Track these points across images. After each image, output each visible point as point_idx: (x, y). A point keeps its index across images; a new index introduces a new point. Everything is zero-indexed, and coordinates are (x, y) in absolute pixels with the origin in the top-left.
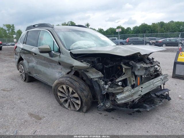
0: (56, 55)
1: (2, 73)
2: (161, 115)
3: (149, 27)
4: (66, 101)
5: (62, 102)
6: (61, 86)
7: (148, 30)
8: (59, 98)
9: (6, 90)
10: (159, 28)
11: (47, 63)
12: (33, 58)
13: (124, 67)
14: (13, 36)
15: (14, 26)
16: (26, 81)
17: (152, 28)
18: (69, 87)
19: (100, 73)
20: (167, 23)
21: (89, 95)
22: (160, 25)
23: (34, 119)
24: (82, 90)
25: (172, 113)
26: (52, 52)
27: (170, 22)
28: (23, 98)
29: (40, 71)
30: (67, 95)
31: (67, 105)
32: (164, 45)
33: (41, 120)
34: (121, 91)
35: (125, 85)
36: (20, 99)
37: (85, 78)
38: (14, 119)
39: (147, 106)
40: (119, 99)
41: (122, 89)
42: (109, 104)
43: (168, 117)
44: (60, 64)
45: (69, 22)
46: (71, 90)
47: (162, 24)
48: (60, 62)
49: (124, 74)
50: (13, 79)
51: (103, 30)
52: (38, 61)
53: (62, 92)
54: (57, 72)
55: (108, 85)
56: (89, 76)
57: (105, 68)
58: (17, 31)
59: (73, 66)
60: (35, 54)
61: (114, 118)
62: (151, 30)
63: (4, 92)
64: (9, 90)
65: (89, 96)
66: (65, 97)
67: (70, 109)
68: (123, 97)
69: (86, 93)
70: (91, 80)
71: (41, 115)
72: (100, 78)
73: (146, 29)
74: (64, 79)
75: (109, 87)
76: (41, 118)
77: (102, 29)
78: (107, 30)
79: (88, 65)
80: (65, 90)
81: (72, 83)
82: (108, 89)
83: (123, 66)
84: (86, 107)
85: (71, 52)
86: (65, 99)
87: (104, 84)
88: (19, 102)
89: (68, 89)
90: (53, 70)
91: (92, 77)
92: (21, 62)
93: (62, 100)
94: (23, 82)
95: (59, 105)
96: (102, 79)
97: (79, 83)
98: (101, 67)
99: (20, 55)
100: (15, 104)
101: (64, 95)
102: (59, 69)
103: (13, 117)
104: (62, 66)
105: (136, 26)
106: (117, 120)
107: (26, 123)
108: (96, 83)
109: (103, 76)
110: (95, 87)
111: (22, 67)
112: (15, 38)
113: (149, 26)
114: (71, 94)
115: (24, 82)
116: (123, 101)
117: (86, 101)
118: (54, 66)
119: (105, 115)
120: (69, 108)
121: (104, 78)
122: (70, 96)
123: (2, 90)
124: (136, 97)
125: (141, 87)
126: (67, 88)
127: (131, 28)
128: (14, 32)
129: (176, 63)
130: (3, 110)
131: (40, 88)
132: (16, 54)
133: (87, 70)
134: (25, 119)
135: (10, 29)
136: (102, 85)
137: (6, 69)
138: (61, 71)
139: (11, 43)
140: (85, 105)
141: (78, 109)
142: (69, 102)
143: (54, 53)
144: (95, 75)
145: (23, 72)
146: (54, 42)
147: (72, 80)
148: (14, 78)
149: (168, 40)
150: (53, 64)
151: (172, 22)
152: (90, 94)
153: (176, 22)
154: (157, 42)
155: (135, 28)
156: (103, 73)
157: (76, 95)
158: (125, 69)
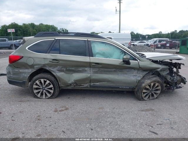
3: (20, 27)
5: (143, 97)
6: (149, 84)
7: (20, 30)
8: (143, 94)
11: (118, 70)
17: (24, 29)
20: (38, 25)
22: (31, 26)
53: (146, 89)
60: (97, 64)
66: (148, 92)
118: (125, 72)
126: (154, 85)
138: (136, 74)
141: (156, 97)
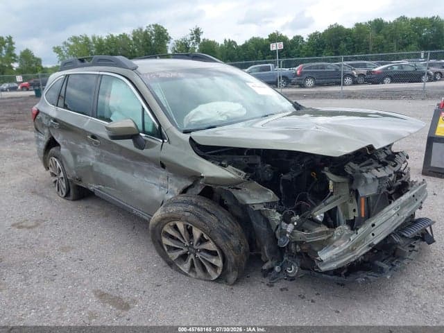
0: (153, 143)
1: (3, 174)
2: (414, 283)
3: (347, 34)
4: (184, 257)
5: (173, 259)
6: (172, 224)
7: (346, 40)
8: (166, 249)
9: (24, 224)
10: (372, 35)
11: (128, 160)
12: (87, 146)
13: (332, 178)
14: (12, 64)
15: (13, 40)
16: (71, 198)
17: (355, 36)
18: (191, 227)
19: (271, 193)
20: (392, 21)
21: (242, 245)
22: (375, 27)
23: (111, 307)
24: (226, 235)
25: (439, 277)
26: (141, 134)
27: (398, 19)
28: (71, 246)
29: (108, 177)
30: (187, 244)
31: (185, 267)
32: (387, 80)
33: (130, 311)
34: (325, 237)
35: (332, 219)
36: (65, 249)
37: (228, 202)
38: (61, 310)
39: (385, 266)
40: (325, 262)
41: (327, 233)
42: (295, 269)
43: (432, 288)
44: (163, 166)
45: (150, 26)
46: (197, 233)
47: (378, 25)
48: (165, 163)
49: (332, 194)
50: (34, 192)
51: (235, 43)
52: (102, 153)
53: (172, 237)
54: (155, 184)
55: (293, 223)
56: (242, 200)
57: (283, 180)
58: (21, 53)
59: (203, 177)
60: (94, 137)
61: (303, 297)
62: (353, 41)
63: (21, 230)
64: (31, 224)
65: (242, 248)
66: (182, 249)
67: (194, 276)
68: (335, 257)
69: (235, 241)
70: (245, 207)
71: (126, 295)
72: (270, 205)
73: (340, 38)
74: (180, 208)
75: (296, 228)
76: (128, 305)
77: (232, 41)
78: (246, 42)
79: (240, 174)
80: (183, 234)
81: (200, 219)
82: (292, 234)
83: (329, 175)
84: (236, 273)
85: (191, 139)
86: (181, 252)
87: (281, 221)
88: (63, 259)
89: (189, 231)
90: (146, 179)
91: (249, 202)
92: (53, 150)
93: (174, 255)
94: (62, 199)
95: (164, 264)
96: (275, 207)
97: (217, 218)
98: (270, 175)
99: (50, 134)
100: (55, 266)
101: (178, 243)
102: (161, 176)
103: (58, 304)
104: (170, 171)
105: (314, 32)
106: (313, 301)
107: (94, 320)
108: (258, 216)
109: (277, 199)
110: (254, 223)
111: (58, 164)
112: (19, 71)
113: (348, 32)
114: (197, 244)
115: (65, 201)
116: (334, 266)
117: (235, 260)
118: (145, 170)
119: (282, 290)
120: (191, 274)
121: (281, 204)
122: (195, 247)
123: (13, 225)
124: (361, 251)
125: (371, 224)
126: (187, 229)
127: (302, 38)
128: (14, 55)
129: (432, 140)
130: (28, 285)
131: (107, 215)
132: (37, 130)
133: (238, 186)
134: (89, 309)
135: (3, 48)
136: (277, 223)
137: (12, 164)
138: (165, 182)
139: (7, 85)
140: (234, 269)
141: (215, 277)
142: (192, 260)
143: (146, 138)
144: (256, 198)
145: (62, 175)
146: (143, 109)
147: (199, 210)
148: (37, 189)
149: (396, 68)
150: (145, 165)
151: (403, 18)
152: (245, 241)
153: (412, 20)
154: (369, 73)
155: (314, 36)
156: (277, 192)
157: (210, 246)
158: (335, 183)
